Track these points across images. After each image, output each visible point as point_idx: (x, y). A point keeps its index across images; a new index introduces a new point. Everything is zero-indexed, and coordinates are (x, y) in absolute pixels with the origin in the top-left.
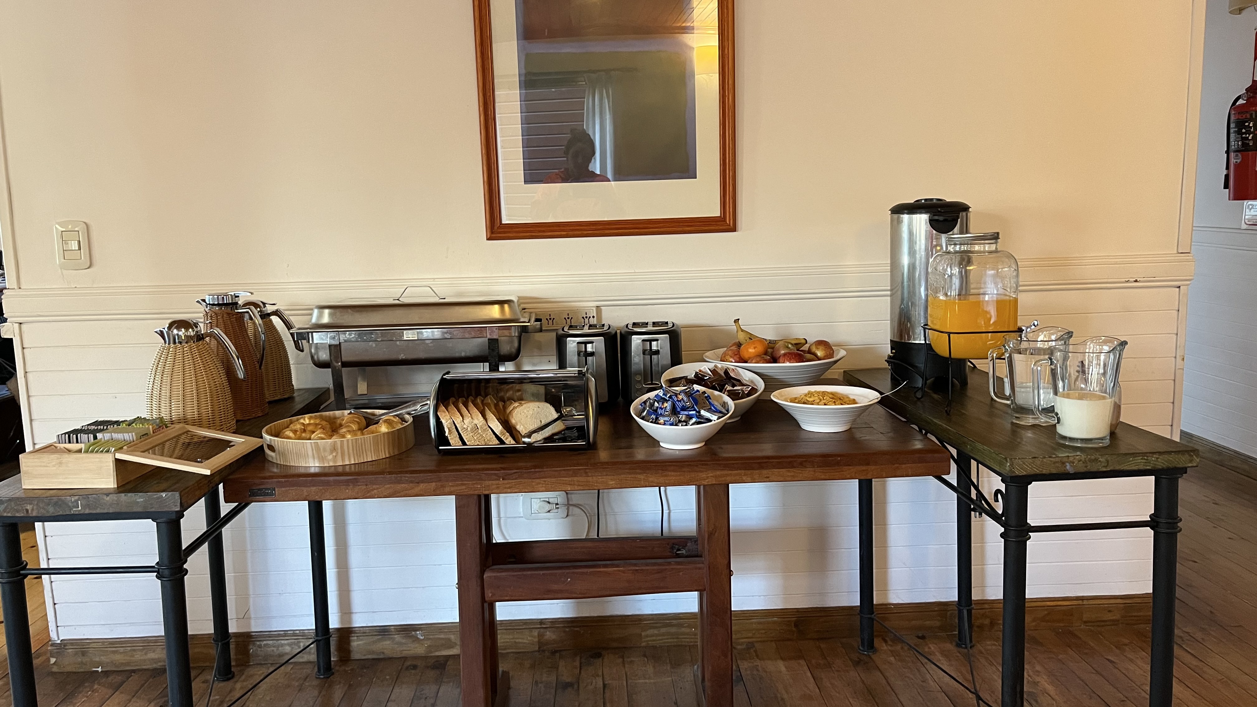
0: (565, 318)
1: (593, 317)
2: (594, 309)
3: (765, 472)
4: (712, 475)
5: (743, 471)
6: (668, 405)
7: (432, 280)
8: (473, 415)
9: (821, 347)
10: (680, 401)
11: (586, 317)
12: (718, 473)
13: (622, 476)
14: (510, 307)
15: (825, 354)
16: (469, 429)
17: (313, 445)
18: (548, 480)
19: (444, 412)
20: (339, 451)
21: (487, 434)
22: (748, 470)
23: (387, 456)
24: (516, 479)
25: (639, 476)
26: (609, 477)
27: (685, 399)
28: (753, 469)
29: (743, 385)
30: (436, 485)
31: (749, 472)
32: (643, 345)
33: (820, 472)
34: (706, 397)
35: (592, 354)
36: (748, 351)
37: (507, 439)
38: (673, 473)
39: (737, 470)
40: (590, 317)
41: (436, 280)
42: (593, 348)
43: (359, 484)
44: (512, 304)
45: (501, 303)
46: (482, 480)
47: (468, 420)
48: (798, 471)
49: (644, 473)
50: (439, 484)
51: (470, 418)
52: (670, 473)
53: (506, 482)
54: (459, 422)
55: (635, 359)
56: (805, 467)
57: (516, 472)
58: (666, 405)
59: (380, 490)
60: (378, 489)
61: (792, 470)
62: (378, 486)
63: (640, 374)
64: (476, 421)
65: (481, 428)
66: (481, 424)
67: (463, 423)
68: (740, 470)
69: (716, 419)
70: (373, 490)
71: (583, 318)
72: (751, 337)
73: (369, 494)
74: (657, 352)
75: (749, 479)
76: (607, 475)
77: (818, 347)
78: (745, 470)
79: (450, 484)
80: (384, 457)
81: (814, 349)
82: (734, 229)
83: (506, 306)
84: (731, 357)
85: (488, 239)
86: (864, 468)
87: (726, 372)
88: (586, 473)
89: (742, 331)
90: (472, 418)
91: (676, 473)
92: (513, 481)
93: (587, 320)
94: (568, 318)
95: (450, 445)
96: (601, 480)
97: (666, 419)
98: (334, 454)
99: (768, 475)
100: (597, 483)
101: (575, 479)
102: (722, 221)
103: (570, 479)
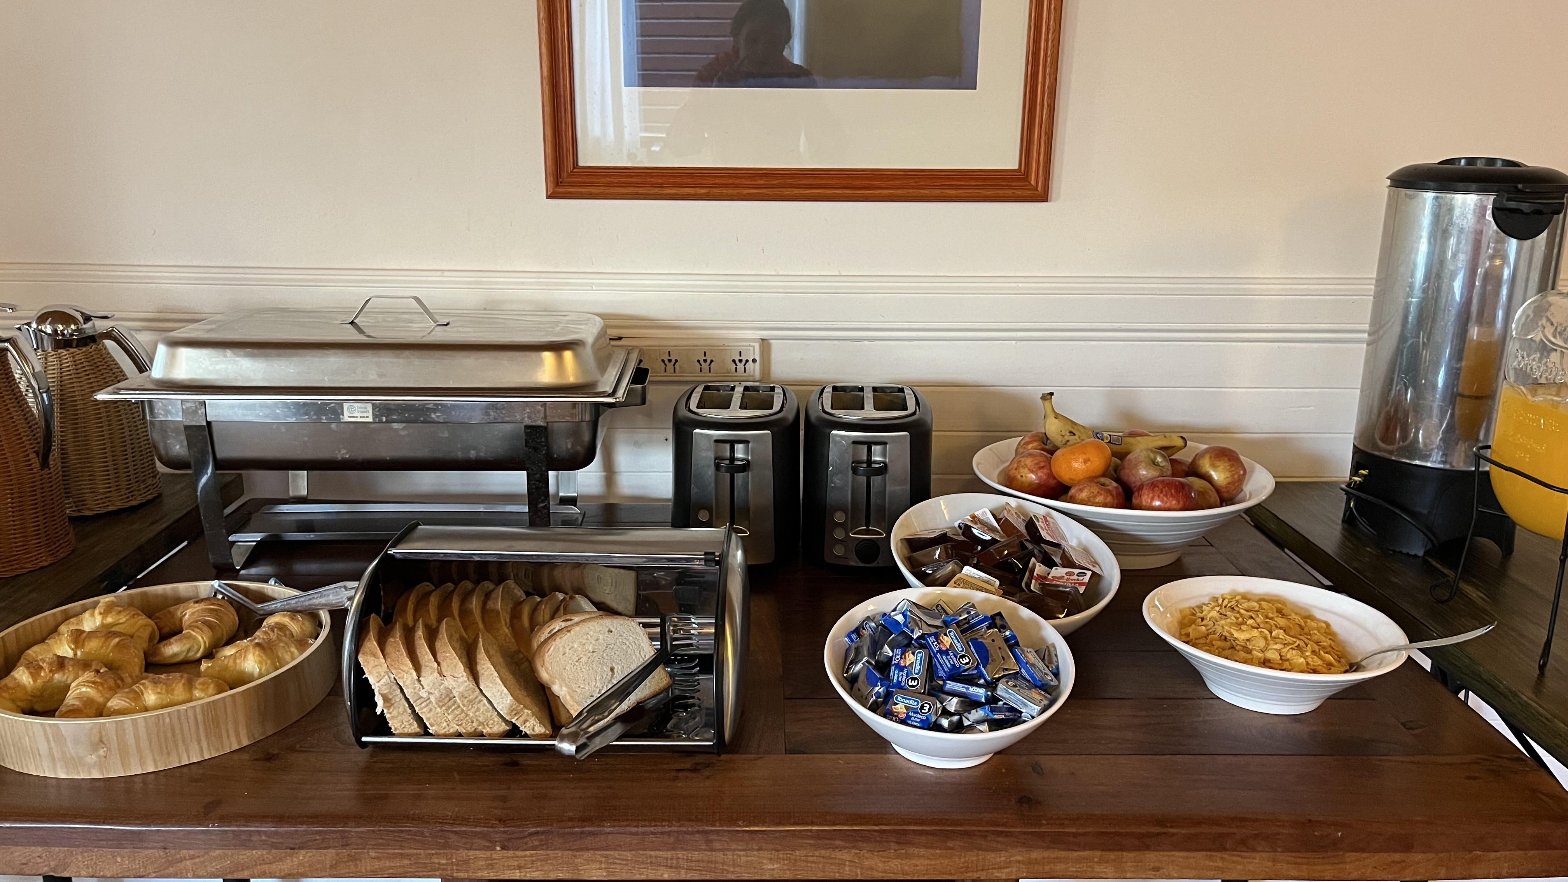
0: (698, 361)
1: (754, 361)
2: (757, 345)
3: (1151, 857)
4: (1019, 858)
5: (1098, 853)
7: (439, 273)
8: (444, 665)
9: (1223, 465)
11: (740, 361)
12: (1036, 855)
13: (797, 853)
15: (1229, 480)
16: (433, 699)
18: (616, 854)
19: (374, 655)
20: (114, 745)
21: (478, 709)
22: (1110, 850)
24: (534, 848)
25: (838, 854)
26: (766, 854)
27: (959, 646)
28: (1121, 848)
29: (1068, 563)
30: (337, 854)
31: (1112, 855)
32: (854, 450)
33: (1288, 863)
34: (1007, 640)
35: (746, 467)
36: (1070, 467)
37: (525, 721)
38: (922, 851)
39: (1084, 850)
40: (747, 361)
42: (747, 453)
44: (580, 349)
45: (557, 347)
46: (450, 848)
47: (431, 678)
48: (1235, 858)
49: (854, 847)
50: (344, 852)
51: (436, 674)
52: (916, 851)
53: (510, 853)
54: (408, 682)
55: (836, 480)
56: (1254, 850)
57: (537, 833)
59: (197, 860)
60: (192, 858)
61: (1219, 854)
62: (192, 852)
63: (845, 511)
64: (449, 682)
65: (463, 696)
66: (461, 689)
67: (418, 685)
68: (1090, 850)
70: (182, 860)
71: (734, 361)
73: (171, 870)
74: (883, 470)
75: (1110, 870)
76: (759, 850)
78: (1103, 850)
79: (373, 854)
81: (1206, 466)
82: (1043, 196)
85: (548, 197)
86: (1397, 856)
88: (709, 842)
89: (1057, 416)
90: (441, 674)
91: (931, 851)
92: (528, 853)
93: (740, 366)
95: (390, 734)
96: (744, 859)
97: (912, 703)
98: (101, 752)
99: (1157, 864)
100: (734, 865)
101: (680, 854)
102: (1020, 180)
103: (669, 854)
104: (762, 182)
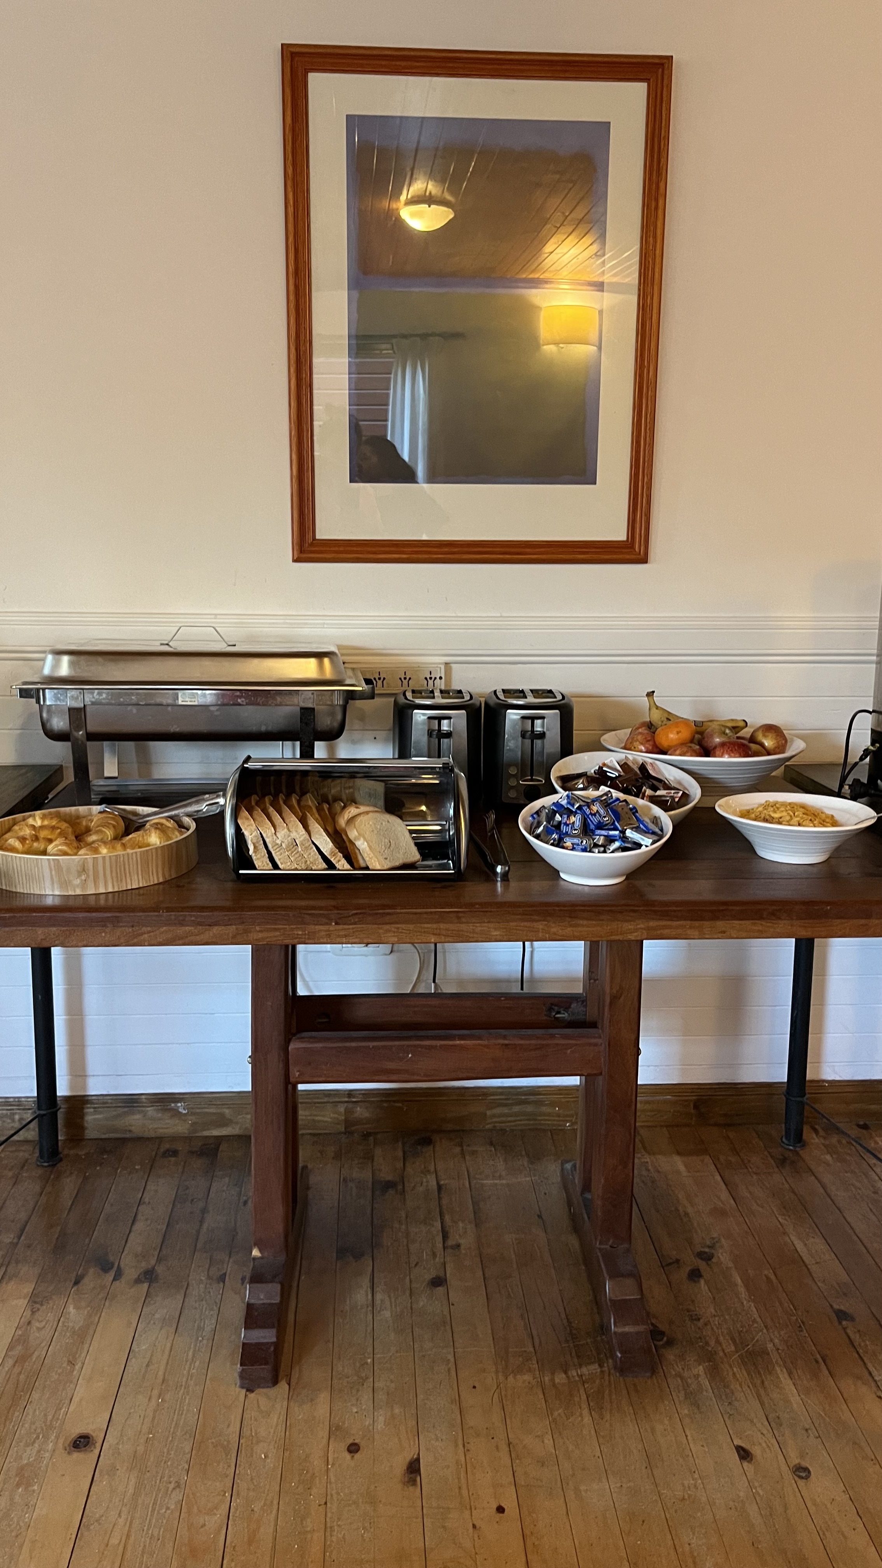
0: (400, 679)
1: (441, 678)
2: (443, 667)
3: (720, 924)
4: (642, 926)
5: (689, 922)
6: (576, 820)
7: (213, 616)
8: (290, 825)
9: (770, 735)
10: (595, 815)
11: (431, 678)
12: (652, 924)
13: (511, 924)
14: (332, 662)
15: (775, 745)
16: (284, 845)
17: (52, 862)
18: (403, 926)
19: (248, 819)
20: (91, 873)
21: (310, 854)
22: (695, 920)
23: (161, 880)
24: (355, 923)
25: (535, 925)
26: (492, 925)
27: (602, 812)
28: (702, 919)
29: (667, 787)
30: (237, 929)
31: (697, 923)
32: (523, 723)
33: (800, 926)
34: (631, 809)
35: (448, 735)
36: (667, 737)
37: (339, 861)
38: (585, 922)
39: (681, 920)
40: (435, 678)
41: (218, 617)
42: (450, 726)
43: (121, 924)
44: (334, 658)
45: (319, 656)
46: (305, 924)
47: (283, 832)
48: (769, 924)
49: (544, 921)
50: (241, 927)
51: (286, 830)
52: (581, 922)
53: (341, 927)
54: (270, 834)
55: (510, 744)
56: (780, 918)
57: (356, 914)
58: (573, 819)
59: (152, 934)
60: (149, 932)
61: (759, 922)
62: (149, 929)
63: (516, 765)
64: (294, 835)
65: (302, 844)
66: (301, 839)
67: (275, 837)
68: (685, 920)
69: (649, 844)
70: (142, 934)
71: (426, 678)
72: (669, 717)
73: (135, 940)
74: (542, 736)
75: (696, 933)
76: (489, 922)
77: (767, 734)
78: (691, 920)
79: (258, 928)
80: (156, 882)
81: (760, 737)
82: (644, 560)
83: (326, 661)
84: (642, 744)
85: (294, 561)
86: (863, 922)
87: (643, 767)
88: (459, 918)
89: (657, 708)
90: (289, 831)
91: (590, 922)
92: (351, 926)
93: (431, 682)
94: (405, 679)
95: (255, 869)
96: (480, 928)
97: (576, 841)
98: (83, 877)
99: (724, 929)
100: (474, 933)
101: (442, 926)
102: (628, 548)
103: (435, 926)
104: (446, 550)
